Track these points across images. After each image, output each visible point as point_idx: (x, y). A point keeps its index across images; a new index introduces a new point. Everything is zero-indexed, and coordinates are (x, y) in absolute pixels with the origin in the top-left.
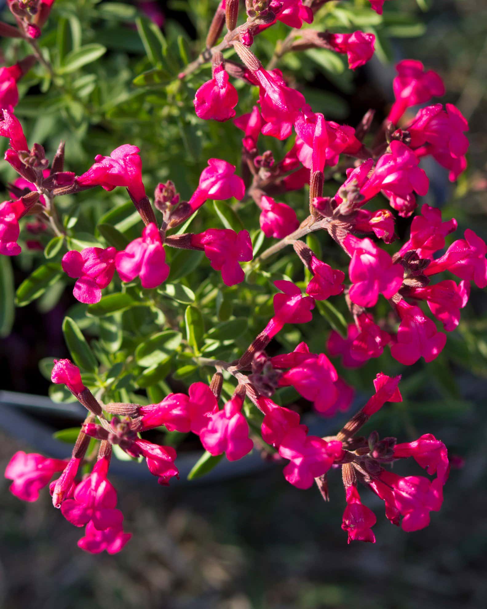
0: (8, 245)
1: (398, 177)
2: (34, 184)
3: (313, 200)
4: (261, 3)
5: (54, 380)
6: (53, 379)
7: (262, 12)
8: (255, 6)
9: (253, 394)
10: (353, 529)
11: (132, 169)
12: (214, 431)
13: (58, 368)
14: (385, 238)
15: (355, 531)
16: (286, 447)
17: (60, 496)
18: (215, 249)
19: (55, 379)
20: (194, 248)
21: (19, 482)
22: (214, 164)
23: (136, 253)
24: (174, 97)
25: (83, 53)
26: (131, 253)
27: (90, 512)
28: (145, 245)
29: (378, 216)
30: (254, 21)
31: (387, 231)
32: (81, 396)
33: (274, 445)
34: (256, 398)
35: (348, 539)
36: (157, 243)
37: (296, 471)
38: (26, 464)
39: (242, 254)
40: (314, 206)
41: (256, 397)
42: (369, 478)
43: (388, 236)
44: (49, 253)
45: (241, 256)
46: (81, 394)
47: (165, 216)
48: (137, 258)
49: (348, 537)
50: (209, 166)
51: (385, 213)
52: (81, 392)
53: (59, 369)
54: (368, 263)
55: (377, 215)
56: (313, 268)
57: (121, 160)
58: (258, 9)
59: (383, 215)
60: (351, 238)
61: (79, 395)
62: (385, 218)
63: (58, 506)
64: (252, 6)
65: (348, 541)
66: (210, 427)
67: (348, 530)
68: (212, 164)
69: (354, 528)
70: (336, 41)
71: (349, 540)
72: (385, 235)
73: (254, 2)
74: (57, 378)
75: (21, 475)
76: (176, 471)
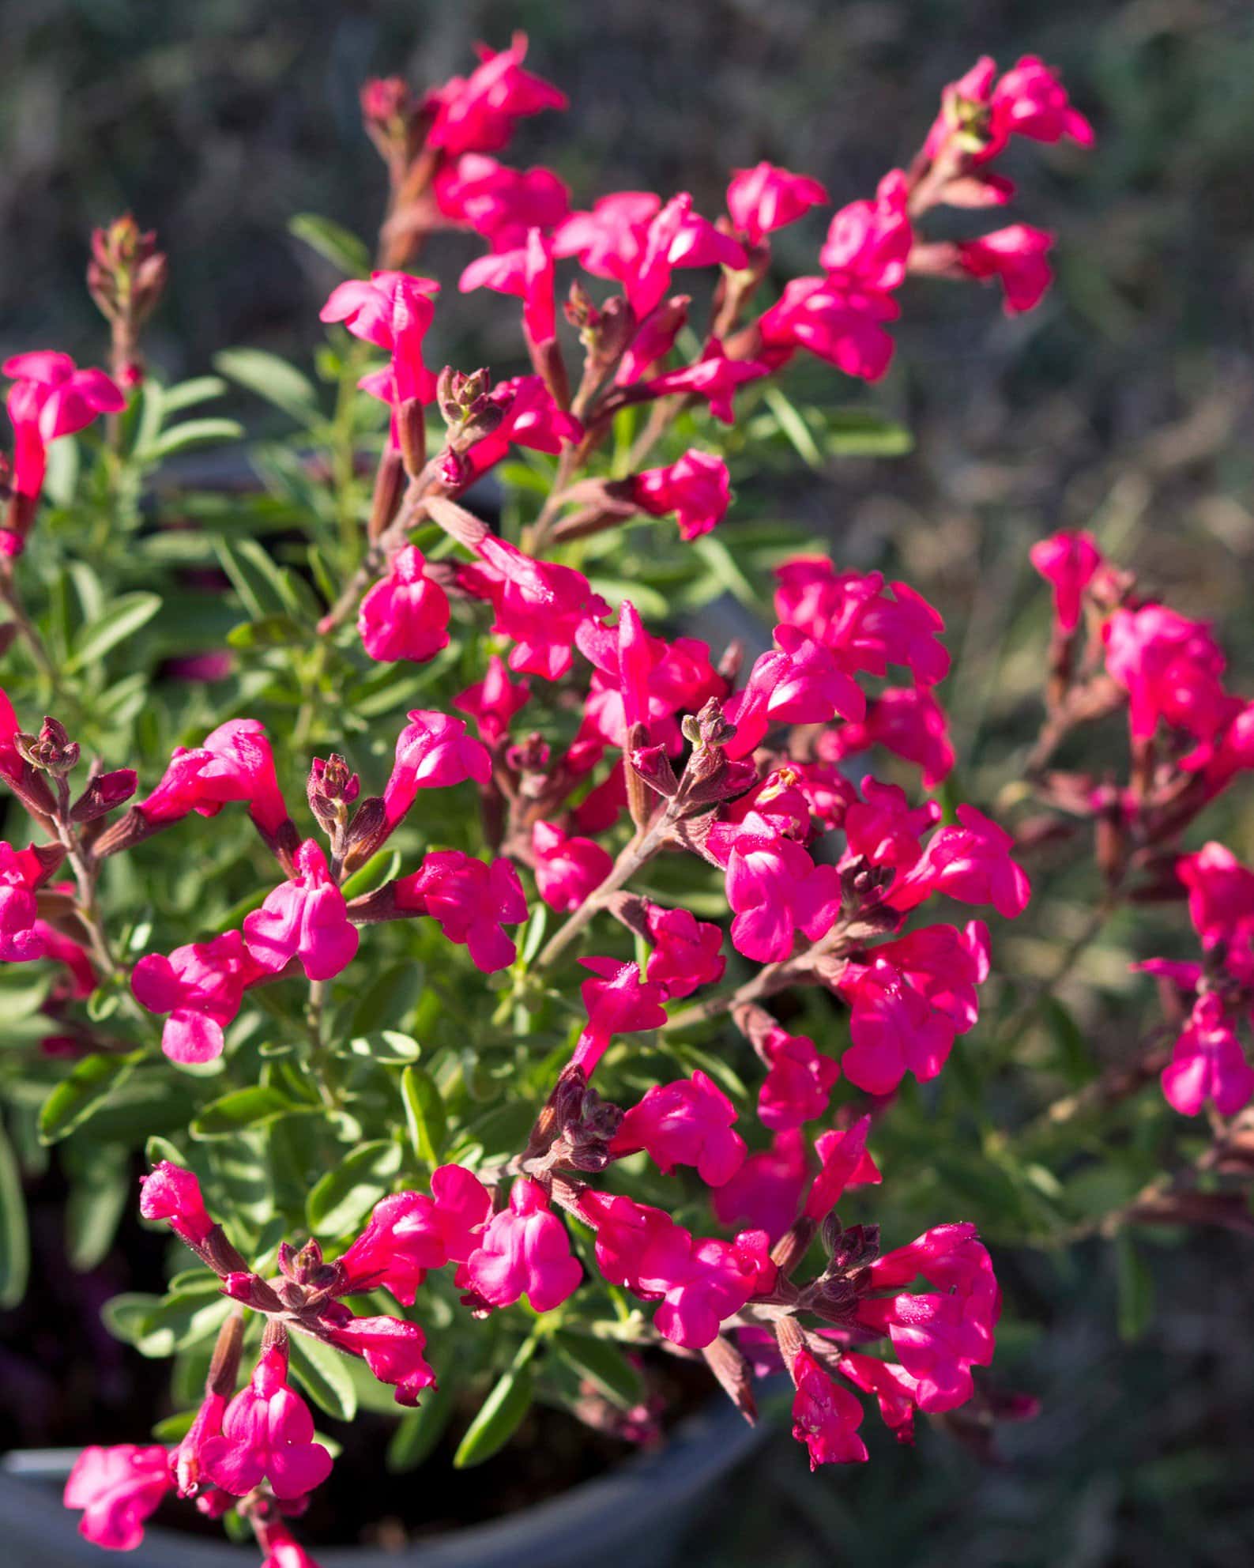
0: (17, 937)
1: (801, 689)
2: (53, 817)
3: (632, 756)
4: (469, 385)
5: (148, 1213)
6: (146, 1212)
7: (473, 403)
8: (458, 395)
9: (568, 1193)
10: (817, 1436)
11: (253, 754)
12: (495, 1254)
13: (152, 1187)
14: (793, 834)
15: (822, 1442)
16: (650, 1277)
17: (194, 1467)
18: (448, 899)
19: (150, 1210)
20: (402, 912)
21: (98, 1511)
22: (421, 719)
23: (284, 910)
24: (316, 689)
25: (110, 618)
26: (274, 912)
27: (261, 1459)
28: (301, 891)
29: (772, 785)
30: (460, 435)
31: (796, 817)
32: (208, 1244)
33: (626, 1283)
34: (576, 1198)
35: (811, 1462)
36: (326, 886)
37: (676, 1317)
38: (106, 1470)
39: (506, 908)
40: (635, 766)
41: (573, 1196)
42: (836, 1351)
43: (800, 827)
44: (98, 1007)
45: (504, 911)
46: (207, 1240)
47: (334, 841)
48: (289, 918)
49: (810, 1458)
50: (412, 723)
51: (784, 776)
52: (206, 1236)
53: (155, 1189)
54: (762, 868)
55: (768, 783)
56: (654, 925)
57: (227, 750)
58: (465, 399)
59: (781, 780)
60: (721, 828)
61: (203, 1243)
62: (786, 785)
63: (192, 1487)
64: (450, 396)
65: (811, 1466)
66: (486, 1246)
67: (807, 1440)
68: (417, 719)
69: (819, 1432)
70: (646, 489)
71: (814, 1463)
72: (793, 824)
73: (455, 387)
74: (152, 1206)
75: (98, 1496)
76: (429, 1376)
